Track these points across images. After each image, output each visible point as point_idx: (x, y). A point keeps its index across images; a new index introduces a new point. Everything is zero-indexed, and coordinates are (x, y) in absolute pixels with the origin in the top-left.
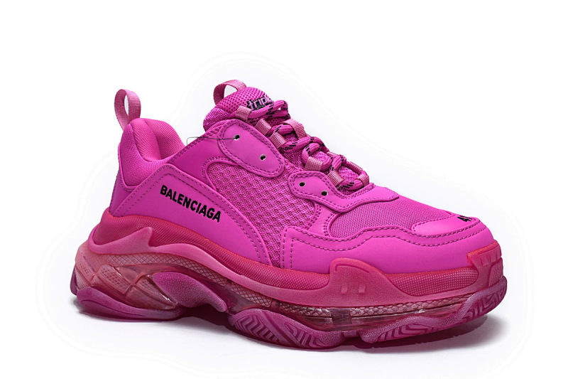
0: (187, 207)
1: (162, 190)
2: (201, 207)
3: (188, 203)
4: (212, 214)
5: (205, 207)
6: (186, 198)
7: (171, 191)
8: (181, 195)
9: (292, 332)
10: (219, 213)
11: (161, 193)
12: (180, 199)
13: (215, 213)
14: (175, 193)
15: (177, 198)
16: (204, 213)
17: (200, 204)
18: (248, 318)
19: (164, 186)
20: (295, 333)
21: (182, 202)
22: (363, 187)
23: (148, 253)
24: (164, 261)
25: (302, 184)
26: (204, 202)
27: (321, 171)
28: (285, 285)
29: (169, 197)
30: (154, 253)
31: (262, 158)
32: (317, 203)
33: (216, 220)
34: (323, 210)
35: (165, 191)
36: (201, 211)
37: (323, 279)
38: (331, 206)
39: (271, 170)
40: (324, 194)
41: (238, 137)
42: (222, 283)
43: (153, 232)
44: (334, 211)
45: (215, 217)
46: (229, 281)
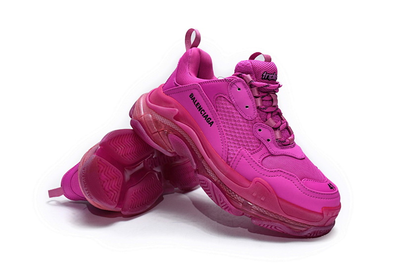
0: (199, 111)
1: (191, 95)
2: (205, 115)
3: (200, 109)
4: (209, 121)
5: (207, 116)
6: (200, 106)
7: (194, 98)
8: (198, 103)
9: (221, 200)
10: (213, 122)
11: (190, 96)
12: (197, 104)
13: (211, 121)
14: (196, 101)
15: (196, 103)
16: (206, 118)
17: (205, 113)
18: (204, 180)
19: (192, 94)
20: (222, 202)
21: (198, 107)
22: (289, 144)
23: (171, 121)
24: (177, 129)
25: (260, 130)
26: (208, 113)
27: (273, 128)
28: (228, 176)
29: (192, 101)
30: (174, 123)
31: (247, 107)
32: (263, 143)
33: (210, 125)
34: (264, 148)
35: (191, 96)
36: (205, 117)
37: (246, 184)
38: (269, 149)
39: (248, 115)
40: (268, 140)
41: (239, 89)
42: (199, 157)
43: (178, 113)
44: (269, 152)
45: (210, 123)
46: (203, 158)
